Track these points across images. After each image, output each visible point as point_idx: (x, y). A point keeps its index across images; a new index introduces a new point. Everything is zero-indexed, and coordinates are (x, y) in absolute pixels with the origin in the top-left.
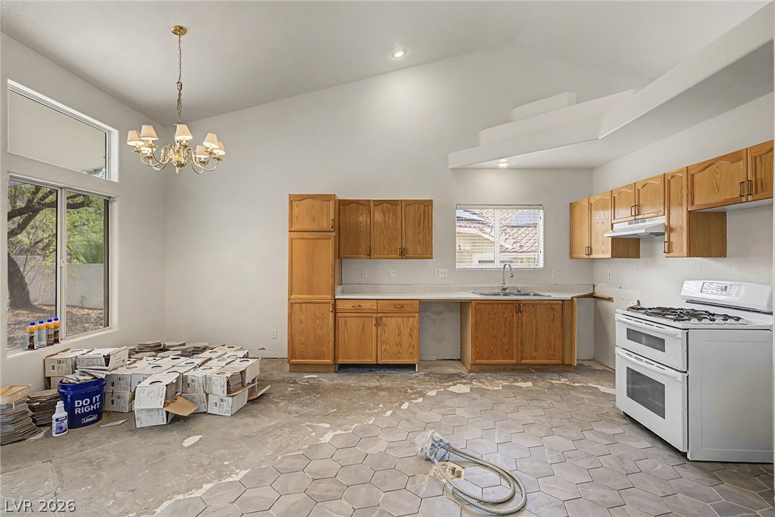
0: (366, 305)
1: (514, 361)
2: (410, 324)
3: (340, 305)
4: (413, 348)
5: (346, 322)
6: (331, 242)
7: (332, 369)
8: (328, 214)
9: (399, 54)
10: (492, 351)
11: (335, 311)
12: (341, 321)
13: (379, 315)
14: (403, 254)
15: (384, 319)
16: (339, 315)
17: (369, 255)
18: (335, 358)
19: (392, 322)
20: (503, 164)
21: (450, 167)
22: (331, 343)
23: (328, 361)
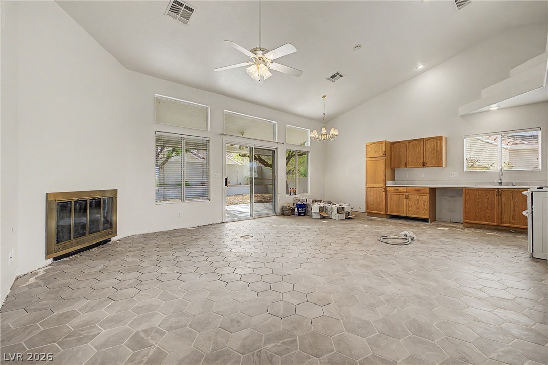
0: (400, 189)
1: (495, 224)
2: (424, 199)
3: (388, 189)
4: (426, 210)
5: (391, 197)
6: (384, 161)
7: (385, 216)
8: (382, 150)
9: (421, 67)
10: (477, 216)
11: (386, 191)
12: (389, 196)
13: (407, 194)
14: (424, 165)
15: (410, 196)
16: (387, 193)
17: (406, 166)
18: (386, 211)
19: (413, 197)
20: (494, 107)
21: (460, 115)
22: (384, 205)
23: (383, 213)
